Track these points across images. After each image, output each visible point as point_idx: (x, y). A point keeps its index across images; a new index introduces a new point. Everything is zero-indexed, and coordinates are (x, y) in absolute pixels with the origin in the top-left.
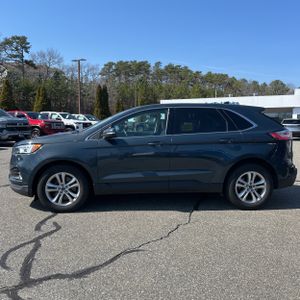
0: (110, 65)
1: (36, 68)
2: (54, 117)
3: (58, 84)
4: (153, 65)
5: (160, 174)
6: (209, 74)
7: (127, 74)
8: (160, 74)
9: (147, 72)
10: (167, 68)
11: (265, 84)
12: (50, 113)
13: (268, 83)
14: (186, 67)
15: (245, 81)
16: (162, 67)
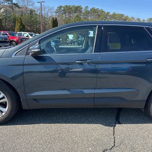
0: (61, 7)
1: (19, 8)
2: (25, 35)
3: (32, 17)
4: (84, 8)
5: (86, 91)
6: (114, 14)
7: (70, 13)
8: (87, 13)
9: (81, 12)
10: (91, 10)
12: (23, 33)
13: (146, 20)
14: (102, 10)
15: (133, 18)
16: (89, 9)
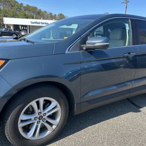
11: (55, 15)
13: (57, 15)
